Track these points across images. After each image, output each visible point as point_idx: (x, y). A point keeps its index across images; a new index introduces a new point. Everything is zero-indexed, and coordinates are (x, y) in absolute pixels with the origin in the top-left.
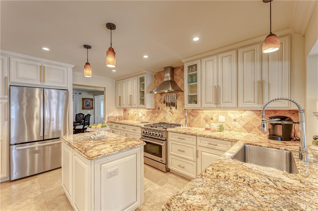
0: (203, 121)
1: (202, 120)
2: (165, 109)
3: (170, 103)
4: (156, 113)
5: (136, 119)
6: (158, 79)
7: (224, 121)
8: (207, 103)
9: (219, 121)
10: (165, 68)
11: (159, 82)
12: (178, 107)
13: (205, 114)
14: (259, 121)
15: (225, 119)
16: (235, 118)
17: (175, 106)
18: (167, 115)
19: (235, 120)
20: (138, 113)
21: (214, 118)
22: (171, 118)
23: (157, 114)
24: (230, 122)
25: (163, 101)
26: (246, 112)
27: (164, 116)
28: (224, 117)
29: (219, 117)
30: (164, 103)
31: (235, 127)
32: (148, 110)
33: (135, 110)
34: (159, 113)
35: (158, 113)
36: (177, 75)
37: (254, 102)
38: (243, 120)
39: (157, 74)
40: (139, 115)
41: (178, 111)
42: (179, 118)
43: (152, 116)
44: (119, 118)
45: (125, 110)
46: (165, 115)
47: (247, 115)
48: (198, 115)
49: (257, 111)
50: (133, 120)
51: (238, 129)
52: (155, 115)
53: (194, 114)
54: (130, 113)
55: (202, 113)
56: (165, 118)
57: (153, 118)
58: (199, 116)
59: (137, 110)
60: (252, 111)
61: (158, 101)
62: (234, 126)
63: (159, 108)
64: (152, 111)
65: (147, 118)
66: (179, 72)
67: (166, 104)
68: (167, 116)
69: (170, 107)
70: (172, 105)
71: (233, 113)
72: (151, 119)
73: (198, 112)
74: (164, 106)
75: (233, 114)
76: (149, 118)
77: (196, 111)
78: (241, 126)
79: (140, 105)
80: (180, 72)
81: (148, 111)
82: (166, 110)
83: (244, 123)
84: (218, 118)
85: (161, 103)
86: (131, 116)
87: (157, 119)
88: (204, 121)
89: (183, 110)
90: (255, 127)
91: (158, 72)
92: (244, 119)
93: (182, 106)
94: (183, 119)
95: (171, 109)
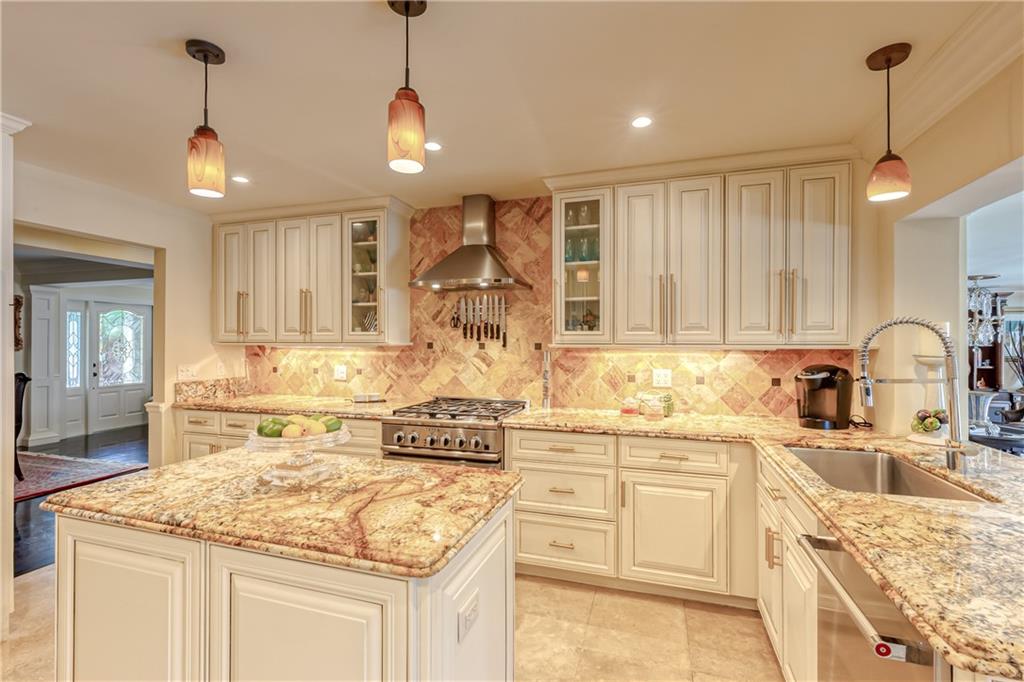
0: (601, 387)
1: (598, 382)
2: (456, 348)
3: (479, 328)
4: (417, 361)
5: (316, 390)
6: (428, 235)
7: (669, 385)
8: (633, 329)
9: (655, 385)
10: (465, 198)
11: (432, 244)
12: (511, 340)
13: (611, 364)
14: (763, 381)
15: (673, 379)
16: (701, 375)
17: (498, 338)
18: (464, 370)
19: (700, 381)
20: (326, 364)
21: (640, 377)
22: (482, 381)
23: (420, 368)
24: (686, 386)
25: (448, 319)
26: (730, 355)
27: (453, 374)
28: (669, 372)
29: (655, 371)
30: (455, 326)
31: (700, 400)
32: (381, 353)
33: (312, 353)
34: (431, 361)
35: (425, 362)
36: (507, 229)
37: (769, 329)
38: (723, 379)
39: (424, 218)
40: (331, 371)
41: (511, 356)
42: (514, 378)
43: (399, 376)
44: (232, 387)
45: (257, 355)
46: (456, 371)
47: (732, 365)
48: (585, 366)
49: (757, 352)
50: (303, 394)
51: (707, 405)
52: (414, 372)
53: (569, 364)
54: (286, 367)
55: (600, 359)
56: (455, 381)
57: (405, 382)
58: (587, 371)
59: (322, 353)
60: (745, 351)
61: (426, 317)
62: (696, 397)
63: (430, 346)
64: (398, 357)
65: (374, 384)
66: (516, 219)
67: (465, 329)
68: (463, 375)
69: (479, 339)
70: (486, 333)
71: (694, 360)
72: (391, 386)
73: (584, 359)
74: (451, 338)
75: (695, 363)
76: (383, 381)
77: (577, 355)
78: (716, 398)
79: (353, 330)
80: (520, 217)
81: (378, 358)
82: (461, 351)
83: (723, 388)
84: (651, 376)
85: (442, 325)
86: (287, 376)
87: (423, 385)
88: (605, 386)
89: (530, 351)
90: (752, 397)
91: (426, 207)
92: (725, 376)
93: (527, 339)
94: (532, 381)
95: (484, 348)
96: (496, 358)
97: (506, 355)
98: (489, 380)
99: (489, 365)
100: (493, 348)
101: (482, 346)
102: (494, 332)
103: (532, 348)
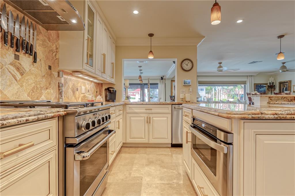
13: (73, 83)
17: (31, 54)
26: (92, 83)
28: (84, 88)
38: (91, 91)
71: (88, 84)
84: (81, 89)
93: (45, 61)
94: (47, 88)
95: (18, 59)
96: (27, 70)
97: (33, 69)
98: (22, 86)
99: (22, 74)
100: (25, 60)
101: (17, 57)
102: (29, 49)
103: (47, 68)
